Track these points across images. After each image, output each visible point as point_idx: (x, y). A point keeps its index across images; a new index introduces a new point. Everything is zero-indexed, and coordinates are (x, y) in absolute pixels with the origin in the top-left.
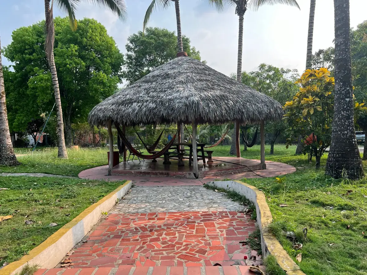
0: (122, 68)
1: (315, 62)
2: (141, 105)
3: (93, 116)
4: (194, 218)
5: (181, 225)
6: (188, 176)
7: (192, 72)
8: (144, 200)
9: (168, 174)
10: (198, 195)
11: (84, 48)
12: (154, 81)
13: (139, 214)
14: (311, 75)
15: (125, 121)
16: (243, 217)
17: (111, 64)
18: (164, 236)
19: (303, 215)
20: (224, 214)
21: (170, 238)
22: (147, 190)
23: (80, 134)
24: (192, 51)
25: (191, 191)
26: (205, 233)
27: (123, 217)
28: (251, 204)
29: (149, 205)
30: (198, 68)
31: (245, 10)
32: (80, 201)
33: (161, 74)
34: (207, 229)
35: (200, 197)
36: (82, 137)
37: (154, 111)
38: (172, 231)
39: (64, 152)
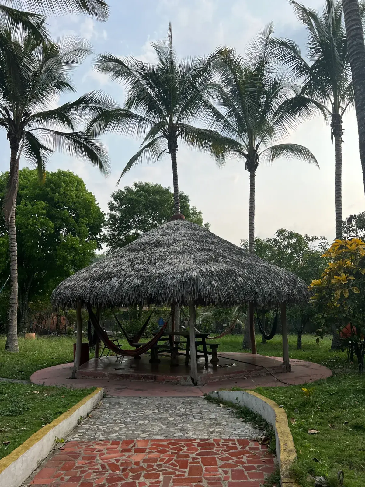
0: (103, 231)
1: (346, 230)
2: (123, 280)
3: (58, 294)
4: (187, 450)
5: (167, 462)
6: (182, 381)
7: (190, 240)
8: (118, 419)
9: (155, 379)
10: (196, 412)
11: (55, 205)
12: (142, 250)
13: (109, 442)
14: (342, 247)
15: (99, 302)
16: (257, 449)
17: (88, 225)
18: (142, 479)
19: (341, 447)
20: (230, 444)
21: (150, 483)
22: (124, 403)
23: (40, 316)
24: (192, 212)
25: (186, 406)
26: (201, 476)
27: (85, 447)
28: (268, 427)
29: (125, 427)
30: (198, 234)
31: (257, 165)
32: (27, 421)
33: (151, 241)
34: (205, 468)
35: (198, 416)
36: (42, 320)
37: (139, 289)
38: (155, 472)
39: (15, 343)
